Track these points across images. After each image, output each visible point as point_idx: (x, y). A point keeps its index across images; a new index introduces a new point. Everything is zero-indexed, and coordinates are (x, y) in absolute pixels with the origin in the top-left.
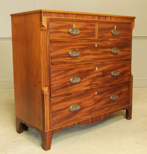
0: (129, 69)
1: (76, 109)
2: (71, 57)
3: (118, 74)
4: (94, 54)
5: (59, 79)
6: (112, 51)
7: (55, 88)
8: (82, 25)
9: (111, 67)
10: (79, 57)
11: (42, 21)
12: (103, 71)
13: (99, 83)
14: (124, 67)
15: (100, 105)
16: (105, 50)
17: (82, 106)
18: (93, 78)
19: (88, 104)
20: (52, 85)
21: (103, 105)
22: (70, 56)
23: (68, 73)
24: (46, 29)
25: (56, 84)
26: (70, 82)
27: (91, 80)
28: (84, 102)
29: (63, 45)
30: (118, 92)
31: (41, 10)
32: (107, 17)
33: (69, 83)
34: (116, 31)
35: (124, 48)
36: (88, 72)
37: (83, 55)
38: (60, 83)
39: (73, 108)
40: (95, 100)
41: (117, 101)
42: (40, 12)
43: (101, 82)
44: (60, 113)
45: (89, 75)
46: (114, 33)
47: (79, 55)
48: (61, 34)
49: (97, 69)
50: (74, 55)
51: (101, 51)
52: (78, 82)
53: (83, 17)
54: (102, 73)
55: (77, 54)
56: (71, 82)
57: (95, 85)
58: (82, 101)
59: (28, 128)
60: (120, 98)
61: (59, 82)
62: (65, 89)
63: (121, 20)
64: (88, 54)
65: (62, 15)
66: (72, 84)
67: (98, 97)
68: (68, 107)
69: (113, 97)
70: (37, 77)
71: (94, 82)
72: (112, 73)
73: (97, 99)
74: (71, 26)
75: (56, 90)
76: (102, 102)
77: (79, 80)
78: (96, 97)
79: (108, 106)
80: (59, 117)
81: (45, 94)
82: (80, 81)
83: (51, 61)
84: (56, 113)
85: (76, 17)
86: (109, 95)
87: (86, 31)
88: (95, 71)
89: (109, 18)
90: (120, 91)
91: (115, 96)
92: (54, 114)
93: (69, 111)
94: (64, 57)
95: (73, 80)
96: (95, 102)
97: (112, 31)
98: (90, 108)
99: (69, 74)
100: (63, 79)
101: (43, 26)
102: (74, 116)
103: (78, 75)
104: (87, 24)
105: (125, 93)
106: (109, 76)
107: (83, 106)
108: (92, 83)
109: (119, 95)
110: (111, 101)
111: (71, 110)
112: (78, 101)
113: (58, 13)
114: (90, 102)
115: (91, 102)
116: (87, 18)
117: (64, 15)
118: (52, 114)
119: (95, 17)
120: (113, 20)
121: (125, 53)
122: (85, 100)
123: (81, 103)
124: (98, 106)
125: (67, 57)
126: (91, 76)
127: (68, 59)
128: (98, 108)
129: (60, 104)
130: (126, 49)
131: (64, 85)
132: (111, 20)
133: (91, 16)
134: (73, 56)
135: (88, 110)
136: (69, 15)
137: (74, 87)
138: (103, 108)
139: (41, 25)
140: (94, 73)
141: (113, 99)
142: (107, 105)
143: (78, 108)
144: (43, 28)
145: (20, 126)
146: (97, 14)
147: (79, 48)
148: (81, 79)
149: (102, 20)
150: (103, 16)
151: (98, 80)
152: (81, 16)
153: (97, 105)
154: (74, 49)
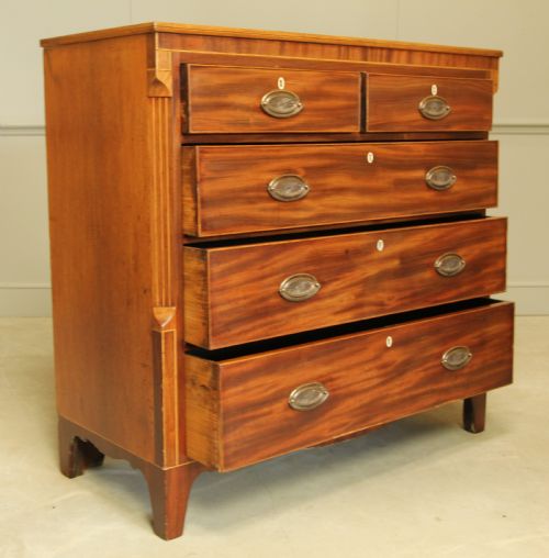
0: (501, 249)
1: (312, 402)
2: (276, 200)
3: (461, 265)
4: (363, 191)
5: (241, 284)
6: (429, 176)
7: (226, 319)
8: (309, 80)
9: (435, 240)
10: (305, 202)
11: (153, 66)
12: (403, 257)
13: (390, 299)
14: (484, 239)
15: (403, 387)
16: (402, 175)
17: (334, 390)
18: (365, 281)
19: (359, 382)
20: (213, 306)
21: (417, 386)
22: (272, 198)
23: (271, 261)
24: (171, 94)
25: (229, 302)
26: (279, 294)
27: (358, 290)
28: (343, 373)
29: (245, 154)
30: (471, 338)
31: (152, 25)
32: (396, 53)
33: (274, 301)
34: (435, 105)
35: (473, 168)
36: (347, 260)
37: (320, 192)
38: (245, 298)
39: (301, 397)
40: (384, 366)
41: (466, 371)
42: (148, 33)
43: (397, 296)
44: (253, 418)
45: (351, 268)
46: (430, 112)
47: (306, 191)
48: (231, 113)
49: (380, 246)
50: (288, 193)
51: (386, 178)
52: (310, 295)
53: (305, 53)
54: (402, 263)
55: (299, 188)
56: (284, 294)
57: (374, 308)
58: (335, 372)
59: (101, 457)
60: (478, 361)
61: (241, 295)
62: (262, 321)
63: (447, 64)
64: (340, 190)
65: (229, 42)
66: (289, 304)
67: (398, 357)
68: (284, 394)
69: (451, 358)
70: (136, 269)
71: (372, 298)
72: (438, 264)
73: (394, 362)
74: (270, 85)
75: (228, 326)
76: (413, 377)
77: (314, 287)
78: (387, 358)
79: (433, 392)
80: (247, 431)
81: (163, 332)
82: (317, 290)
83: (202, 216)
84: (240, 417)
85: (282, 52)
86: (436, 350)
87: (322, 103)
88: (375, 256)
89: (404, 54)
90: (477, 333)
91: (459, 353)
92: (232, 419)
93: (286, 410)
94: (251, 201)
95: (292, 287)
96: (385, 375)
97: (422, 105)
98: (366, 398)
99: (275, 266)
100: (255, 284)
101: (157, 83)
102: (307, 427)
103: (311, 268)
104: (329, 78)
105: (496, 341)
106: (427, 275)
107: (340, 388)
108: (360, 300)
109: (476, 348)
110: (445, 371)
111: (295, 407)
112: (323, 370)
113: (213, 37)
114: (365, 376)
115: (370, 374)
116: (323, 55)
117: (234, 42)
118: (224, 419)
119: (351, 50)
120: (417, 63)
121: (477, 187)
122: (348, 368)
123: (331, 380)
124: (396, 388)
125: (261, 199)
126: (358, 274)
127: (264, 210)
128: (397, 397)
129: (252, 383)
130: (481, 172)
131: (258, 306)
132: (409, 61)
133: (335, 49)
134: (283, 197)
135: (358, 405)
136: (253, 44)
137: (296, 316)
138: (413, 399)
139: (153, 80)
140: (371, 261)
141: (453, 363)
142: (429, 388)
143: (323, 396)
144: (157, 92)
145: (72, 448)
146: (360, 41)
147: (306, 169)
148: (323, 284)
149: (378, 63)
150: (382, 49)
151: (384, 290)
152: (301, 47)
153: (390, 385)
154: (289, 170)
